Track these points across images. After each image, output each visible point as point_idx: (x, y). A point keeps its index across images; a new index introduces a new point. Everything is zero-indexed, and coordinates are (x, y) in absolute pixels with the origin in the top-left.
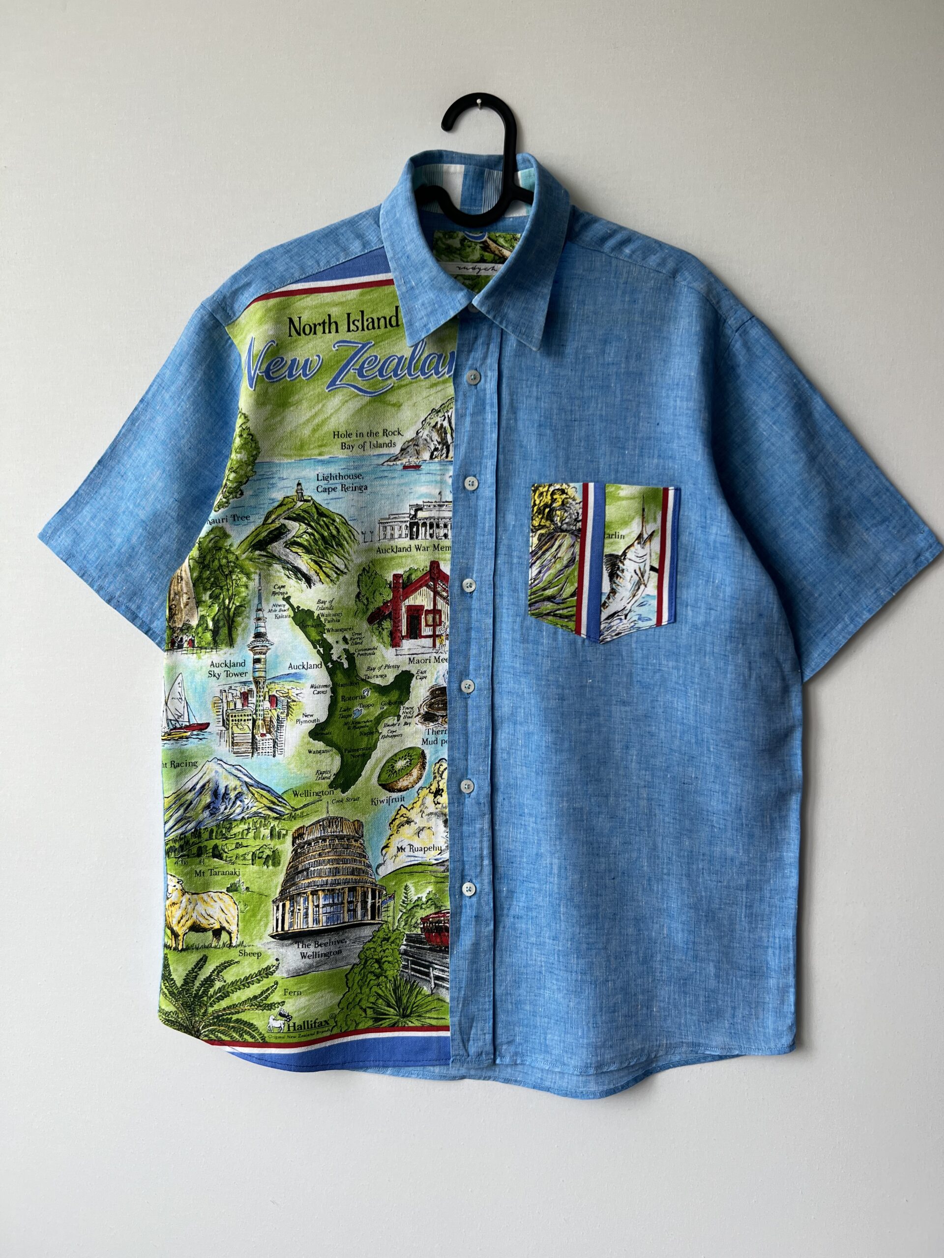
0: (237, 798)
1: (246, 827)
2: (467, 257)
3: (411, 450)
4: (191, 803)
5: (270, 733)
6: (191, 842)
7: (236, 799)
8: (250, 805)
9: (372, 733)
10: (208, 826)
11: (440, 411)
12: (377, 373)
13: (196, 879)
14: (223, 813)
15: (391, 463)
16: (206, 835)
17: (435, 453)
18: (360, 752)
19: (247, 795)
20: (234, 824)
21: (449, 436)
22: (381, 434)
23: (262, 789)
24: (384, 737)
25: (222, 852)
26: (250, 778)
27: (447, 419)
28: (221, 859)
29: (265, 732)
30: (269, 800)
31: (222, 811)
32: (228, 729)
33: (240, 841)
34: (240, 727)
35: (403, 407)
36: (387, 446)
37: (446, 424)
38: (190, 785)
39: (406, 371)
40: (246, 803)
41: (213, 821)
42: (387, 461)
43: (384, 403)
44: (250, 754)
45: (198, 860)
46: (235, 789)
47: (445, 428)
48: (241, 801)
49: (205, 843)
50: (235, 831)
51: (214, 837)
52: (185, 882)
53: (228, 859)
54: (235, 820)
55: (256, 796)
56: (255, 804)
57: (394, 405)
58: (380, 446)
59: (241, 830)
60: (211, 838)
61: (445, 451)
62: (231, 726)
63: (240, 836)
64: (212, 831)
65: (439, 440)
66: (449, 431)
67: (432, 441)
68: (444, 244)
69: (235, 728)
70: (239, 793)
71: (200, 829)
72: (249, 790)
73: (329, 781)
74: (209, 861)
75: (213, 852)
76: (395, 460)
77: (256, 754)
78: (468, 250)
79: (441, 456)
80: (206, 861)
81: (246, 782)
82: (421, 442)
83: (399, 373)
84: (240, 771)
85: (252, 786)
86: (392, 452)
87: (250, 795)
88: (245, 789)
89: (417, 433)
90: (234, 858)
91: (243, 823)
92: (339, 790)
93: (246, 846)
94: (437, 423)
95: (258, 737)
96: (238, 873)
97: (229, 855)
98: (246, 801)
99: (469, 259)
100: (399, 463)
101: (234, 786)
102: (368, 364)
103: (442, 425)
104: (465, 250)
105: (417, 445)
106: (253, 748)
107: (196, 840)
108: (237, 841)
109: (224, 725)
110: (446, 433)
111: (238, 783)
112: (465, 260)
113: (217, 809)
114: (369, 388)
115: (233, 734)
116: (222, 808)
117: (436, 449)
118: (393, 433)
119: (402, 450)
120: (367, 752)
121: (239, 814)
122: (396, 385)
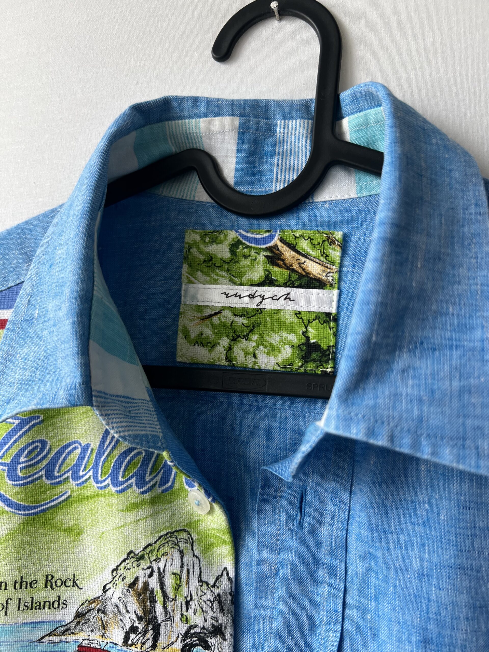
2: (240, 276)
3: (94, 618)
11: (142, 557)
12: (43, 472)
15: (57, 639)
17: (132, 636)
21: (159, 607)
22: (41, 584)
27: (156, 574)
35: (84, 536)
36: (51, 606)
37: (154, 583)
39: (91, 473)
42: (49, 635)
43: (51, 525)
47: (152, 592)
57: (69, 531)
58: (39, 606)
61: (150, 635)
65: (140, 613)
66: (159, 597)
67: (128, 612)
68: (201, 253)
76: (63, 633)
78: (244, 262)
79: (144, 643)
82: (110, 608)
83: (81, 473)
86: (60, 618)
89: (105, 590)
94: (137, 579)
99: (244, 280)
100: (71, 638)
102: (27, 456)
103: (146, 585)
104: (238, 262)
105: (104, 612)
110: (153, 601)
112: (237, 280)
114: (26, 498)
117: (133, 629)
118: (64, 583)
119: (79, 615)
122: (75, 495)
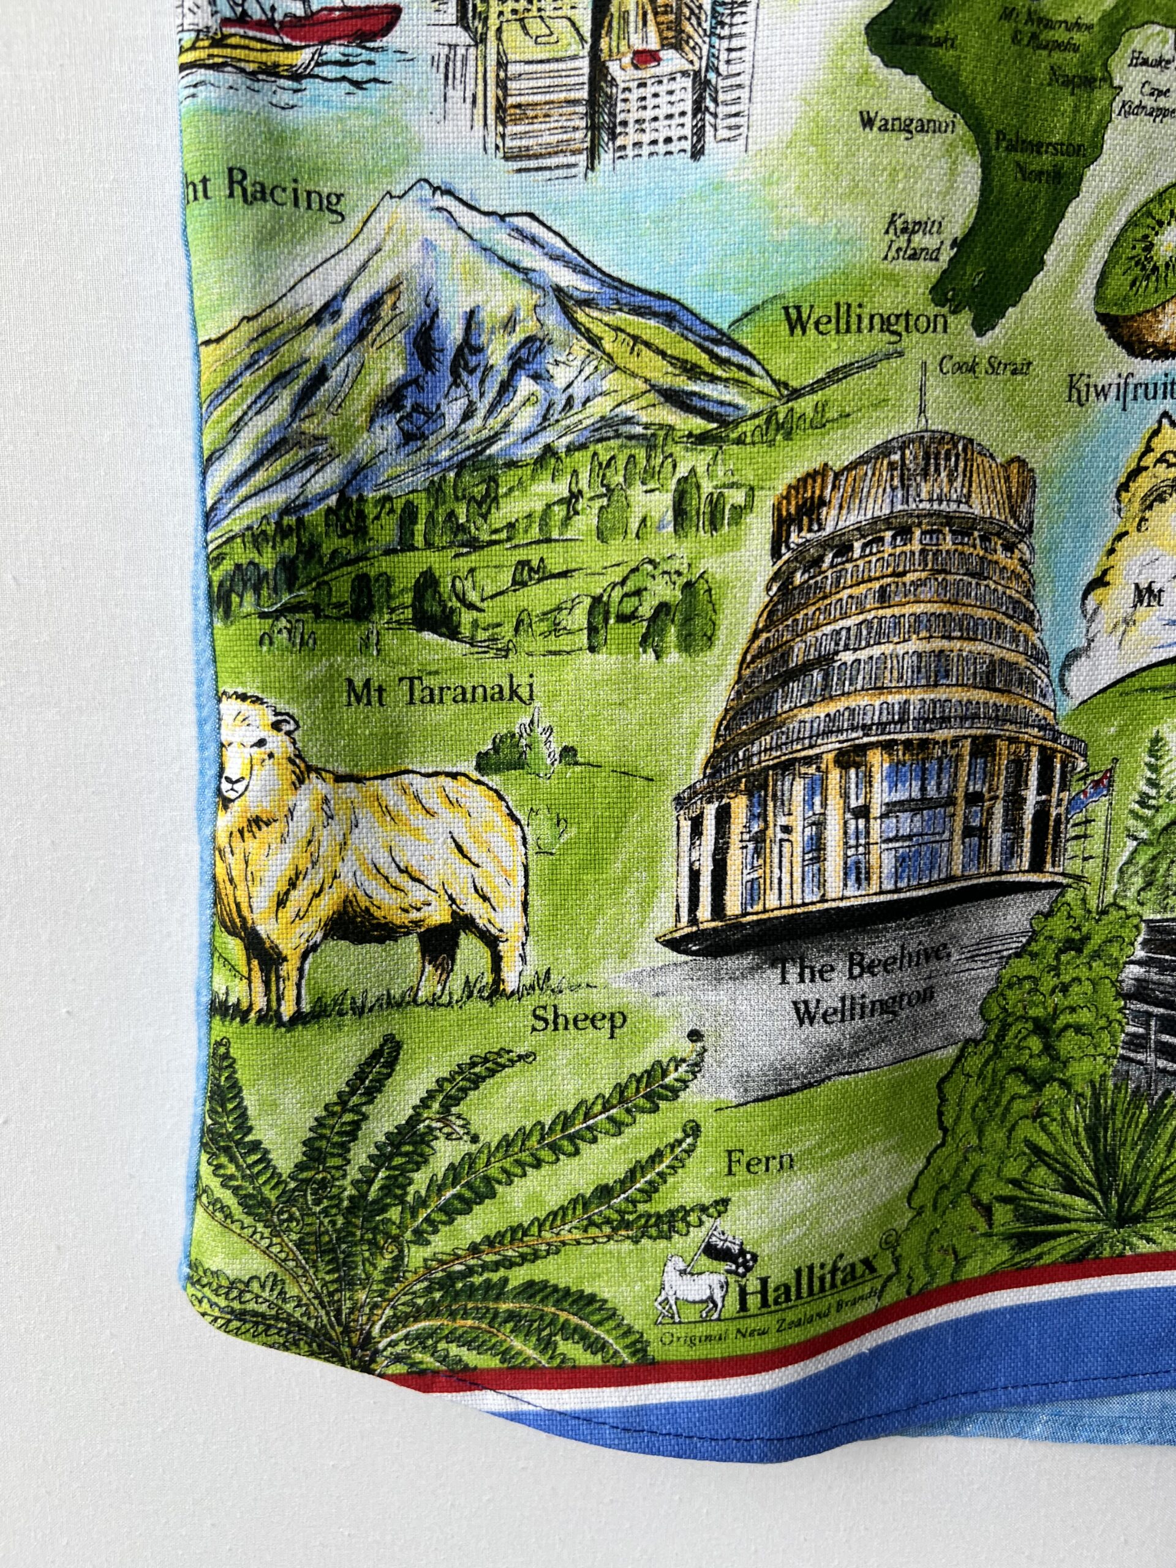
0: (517, 363)
1: (561, 489)
4: (321, 377)
5: (677, 42)
6: (326, 549)
7: (512, 372)
8: (579, 391)
9: (1088, 82)
10: (394, 489)
13: (351, 715)
14: (454, 435)
16: (385, 531)
18: (1046, 160)
19: (567, 346)
20: (507, 479)
23: (637, 311)
24: (1130, 110)
25: (455, 603)
26: (576, 268)
28: (453, 634)
29: (653, 44)
30: (673, 360)
31: (451, 422)
32: (483, 40)
33: (533, 555)
34: (536, 27)
38: (315, 292)
40: (560, 382)
41: (414, 471)
44: (582, 159)
45: (354, 633)
46: (510, 323)
48: (536, 377)
49: (385, 564)
50: (510, 509)
51: (419, 541)
52: (306, 723)
53: (481, 635)
54: (512, 464)
55: (608, 346)
56: (606, 385)
59: (539, 507)
60: (406, 545)
62: (493, 22)
63: (535, 533)
64: (409, 515)
69: (512, 33)
70: (529, 340)
71: (361, 499)
72: (575, 323)
73: (933, 269)
74: (403, 641)
75: (418, 604)
77: (606, 157)
80: (391, 640)
81: (558, 290)
84: (534, 241)
85: (587, 303)
87: (580, 347)
88: (554, 320)
90: (507, 631)
91: (547, 475)
92: (966, 317)
93: (564, 574)
95: (620, 71)
96: (524, 692)
97: (485, 618)
98: (561, 376)
101: (504, 312)
106: (594, 128)
107: (347, 545)
108: (522, 554)
109: (462, 20)
111: (522, 296)
113: (429, 416)
115: (502, 64)
116: (454, 411)
120: (1068, 163)
121: (527, 438)
